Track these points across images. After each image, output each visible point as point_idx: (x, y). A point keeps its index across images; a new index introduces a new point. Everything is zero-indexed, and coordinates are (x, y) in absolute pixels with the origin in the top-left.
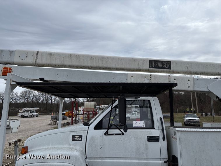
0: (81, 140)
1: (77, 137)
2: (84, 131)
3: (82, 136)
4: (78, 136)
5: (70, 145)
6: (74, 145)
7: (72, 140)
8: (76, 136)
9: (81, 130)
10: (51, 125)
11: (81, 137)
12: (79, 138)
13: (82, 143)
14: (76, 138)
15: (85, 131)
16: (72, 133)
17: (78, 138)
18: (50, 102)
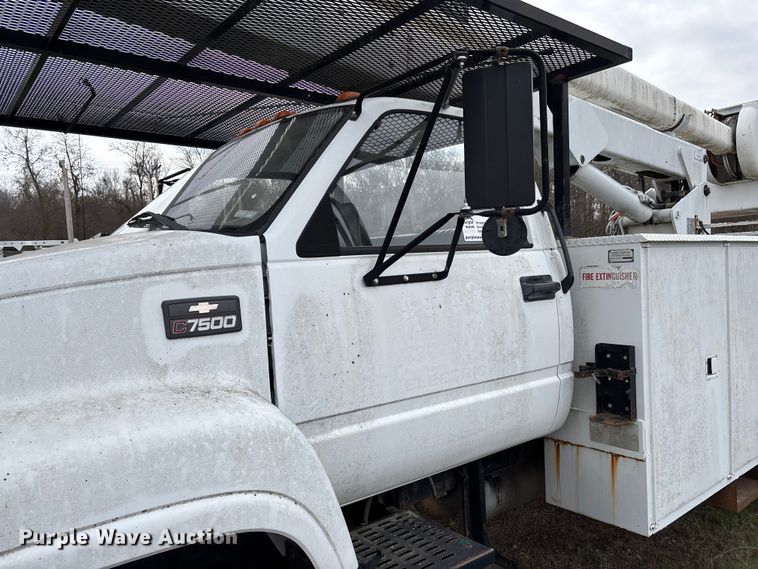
0: (238, 328)
1: (204, 308)
2: (237, 266)
3: (236, 300)
4: (211, 300)
5: (161, 370)
6: (184, 365)
7: (170, 336)
8: (196, 301)
9: (215, 262)
11: (229, 306)
13: (245, 344)
14: (197, 315)
15: (244, 265)
16: (157, 283)
17: (212, 314)
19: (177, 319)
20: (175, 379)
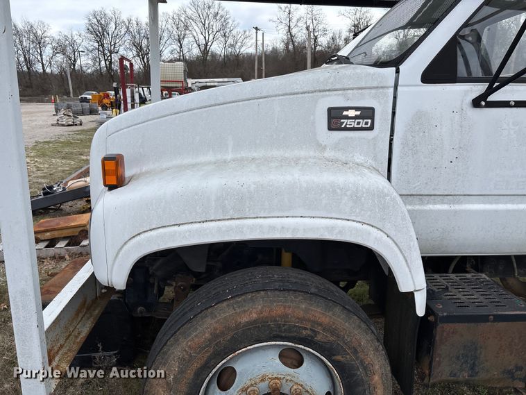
0: (371, 128)
1: (352, 113)
2: (377, 88)
3: (372, 109)
4: (356, 109)
5: (322, 148)
6: (336, 147)
7: (330, 129)
8: (347, 109)
9: (363, 85)
10: (63, 125)
11: (368, 113)
12: (363, 118)
13: (375, 139)
14: (347, 117)
15: (382, 87)
16: (327, 96)
17: (356, 117)
18: (39, 68)
19: (335, 118)
20: (329, 154)
